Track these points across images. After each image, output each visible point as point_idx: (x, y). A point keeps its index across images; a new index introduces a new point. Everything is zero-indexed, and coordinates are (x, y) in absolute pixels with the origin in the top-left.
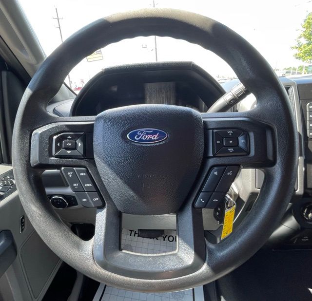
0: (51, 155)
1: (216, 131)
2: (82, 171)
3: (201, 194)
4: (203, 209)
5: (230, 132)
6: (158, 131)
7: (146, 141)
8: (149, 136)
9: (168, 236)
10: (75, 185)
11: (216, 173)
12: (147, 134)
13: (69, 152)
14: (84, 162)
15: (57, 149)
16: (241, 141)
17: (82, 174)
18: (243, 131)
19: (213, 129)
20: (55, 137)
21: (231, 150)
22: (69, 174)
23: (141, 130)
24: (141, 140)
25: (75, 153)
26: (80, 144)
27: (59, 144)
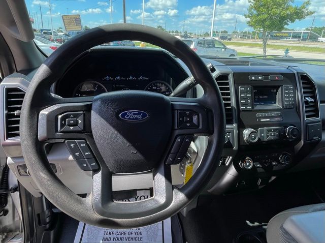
0: (57, 131)
1: (179, 111)
2: (83, 143)
3: (170, 155)
4: (171, 166)
5: (188, 113)
6: (142, 113)
7: (133, 119)
8: (136, 116)
9: (139, 197)
10: (77, 154)
11: (179, 140)
12: (134, 114)
13: (72, 128)
14: (83, 135)
15: (62, 126)
16: (195, 118)
17: (82, 145)
18: (195, 112)
19: (177, 110)
20: (60, 117)
21: (188, 124)
22: (72, 145)
23: (130, 111)
24: (129, 119)
25: (77, 128)
26: (80, 122)
27: (63, 122)
